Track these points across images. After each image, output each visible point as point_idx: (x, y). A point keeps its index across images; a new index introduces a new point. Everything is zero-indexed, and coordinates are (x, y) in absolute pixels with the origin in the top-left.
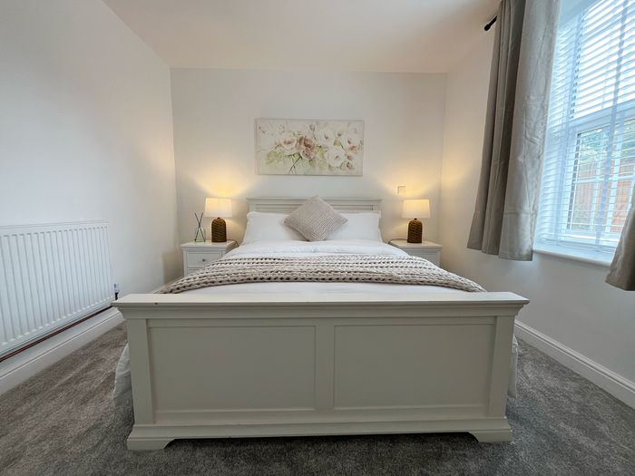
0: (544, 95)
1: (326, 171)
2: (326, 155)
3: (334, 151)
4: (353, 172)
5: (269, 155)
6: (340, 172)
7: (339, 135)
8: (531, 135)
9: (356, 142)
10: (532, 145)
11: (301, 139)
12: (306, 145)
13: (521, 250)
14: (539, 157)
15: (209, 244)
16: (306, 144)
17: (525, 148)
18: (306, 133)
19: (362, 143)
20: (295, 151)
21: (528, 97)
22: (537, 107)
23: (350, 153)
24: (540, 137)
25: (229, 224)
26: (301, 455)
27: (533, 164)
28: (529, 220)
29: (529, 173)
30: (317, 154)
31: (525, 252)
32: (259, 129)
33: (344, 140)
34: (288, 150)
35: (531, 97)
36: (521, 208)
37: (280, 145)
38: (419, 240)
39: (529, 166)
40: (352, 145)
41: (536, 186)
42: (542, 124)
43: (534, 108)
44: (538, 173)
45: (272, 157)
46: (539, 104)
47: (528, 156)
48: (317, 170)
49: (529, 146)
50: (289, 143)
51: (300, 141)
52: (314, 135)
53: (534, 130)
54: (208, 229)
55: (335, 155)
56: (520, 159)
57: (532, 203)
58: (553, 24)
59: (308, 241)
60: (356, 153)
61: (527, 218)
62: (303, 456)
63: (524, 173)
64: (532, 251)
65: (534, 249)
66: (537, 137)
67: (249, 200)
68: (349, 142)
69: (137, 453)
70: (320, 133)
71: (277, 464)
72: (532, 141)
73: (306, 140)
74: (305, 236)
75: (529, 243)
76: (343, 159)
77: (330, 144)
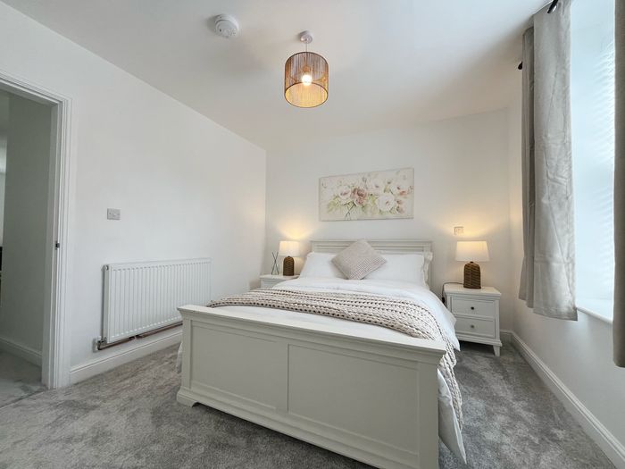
0: (564, 132)
1: (377, 215)
2: (376, 202)
3: (384, 197)
4: (403, 215)
5: (329, 205)
6: (390, 215)
7: (389, 183)
8: (554, 175)
9: (405, 187)
10: (556, 185)
11: (355, 190)
12: (359, 195)
13: (558, 306)
14: (567, 198)
15: (281, 276)
16: (359, 193)
17: (548, 191)
18: (359, 185)
19: (412, 188)
20: (350, 200)
21: (546, 136)
22: (557, 145)
23: (400, 198)
24: (565, 175)
25: (297, 261)
26: (259, 440)
27: (560, 205)
28: (564, 271)
29: (557, 216)
30: (368, 202)
31: (564, 308)
32: (322, 185)
33: (393, 188)
34: (344, 199)
35: (549, 135)
36: (551, 256)
37: (338, 197)
38: (477, 286)
39: (555, 208)
40: (401, 191)
41: (568, 231)
42: (566, 161)
43: (553, 146)
44: (568, 216)
45: (332, 206)
46: (559, 141)
47: (552, 198)
48: (369, 215)
49: (553, 186)
50: (345, 194)
51: (354, 192)
52: (366, 186)
53: (557, 169)
54: (281, 266)
55: (385, 201)
56: (545, 201)
57: (565, 250)
58: (564, 61)
59: (347, 279)
60: (405, 198)
61: (561, 268)
62: (260, 441)
63: (550, 217)
64: (575, 309)
65: (577, 306)
66: (562, 177)
67: (312, 242)
68: (399, 188)
69: (179, 404)
70: (371, 184)
71: (241, 439)
72: (555, 181)
73: (359, 190)
74: (345, 274)
75: (569, 297)
76: (393, 204)
77: (380, 191)
